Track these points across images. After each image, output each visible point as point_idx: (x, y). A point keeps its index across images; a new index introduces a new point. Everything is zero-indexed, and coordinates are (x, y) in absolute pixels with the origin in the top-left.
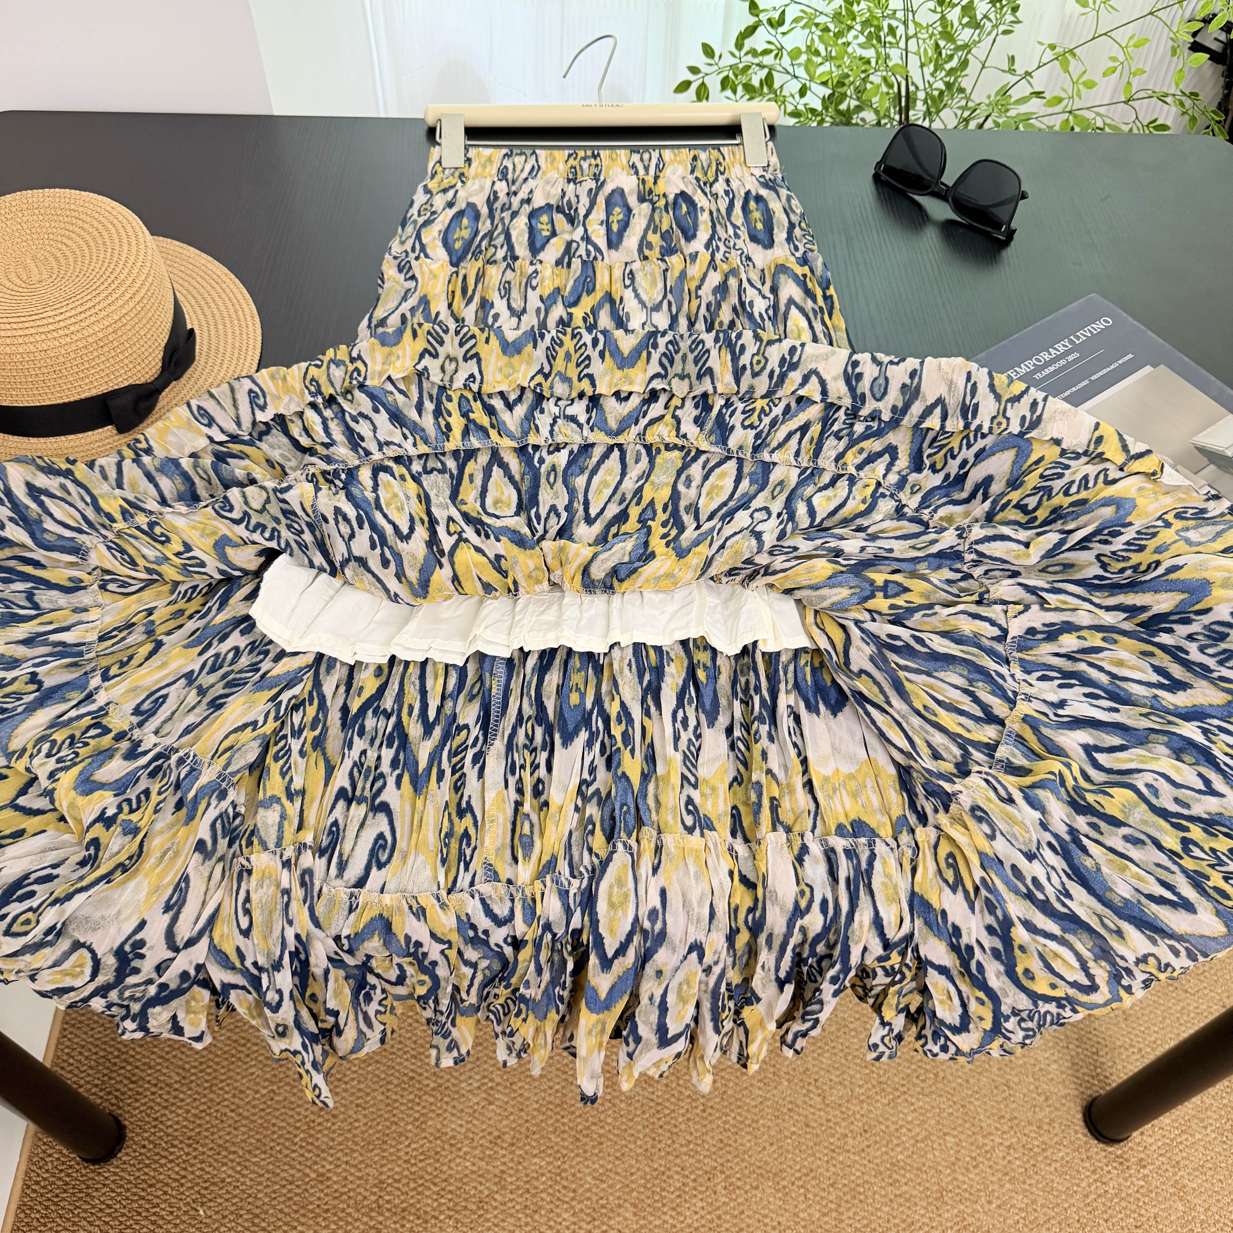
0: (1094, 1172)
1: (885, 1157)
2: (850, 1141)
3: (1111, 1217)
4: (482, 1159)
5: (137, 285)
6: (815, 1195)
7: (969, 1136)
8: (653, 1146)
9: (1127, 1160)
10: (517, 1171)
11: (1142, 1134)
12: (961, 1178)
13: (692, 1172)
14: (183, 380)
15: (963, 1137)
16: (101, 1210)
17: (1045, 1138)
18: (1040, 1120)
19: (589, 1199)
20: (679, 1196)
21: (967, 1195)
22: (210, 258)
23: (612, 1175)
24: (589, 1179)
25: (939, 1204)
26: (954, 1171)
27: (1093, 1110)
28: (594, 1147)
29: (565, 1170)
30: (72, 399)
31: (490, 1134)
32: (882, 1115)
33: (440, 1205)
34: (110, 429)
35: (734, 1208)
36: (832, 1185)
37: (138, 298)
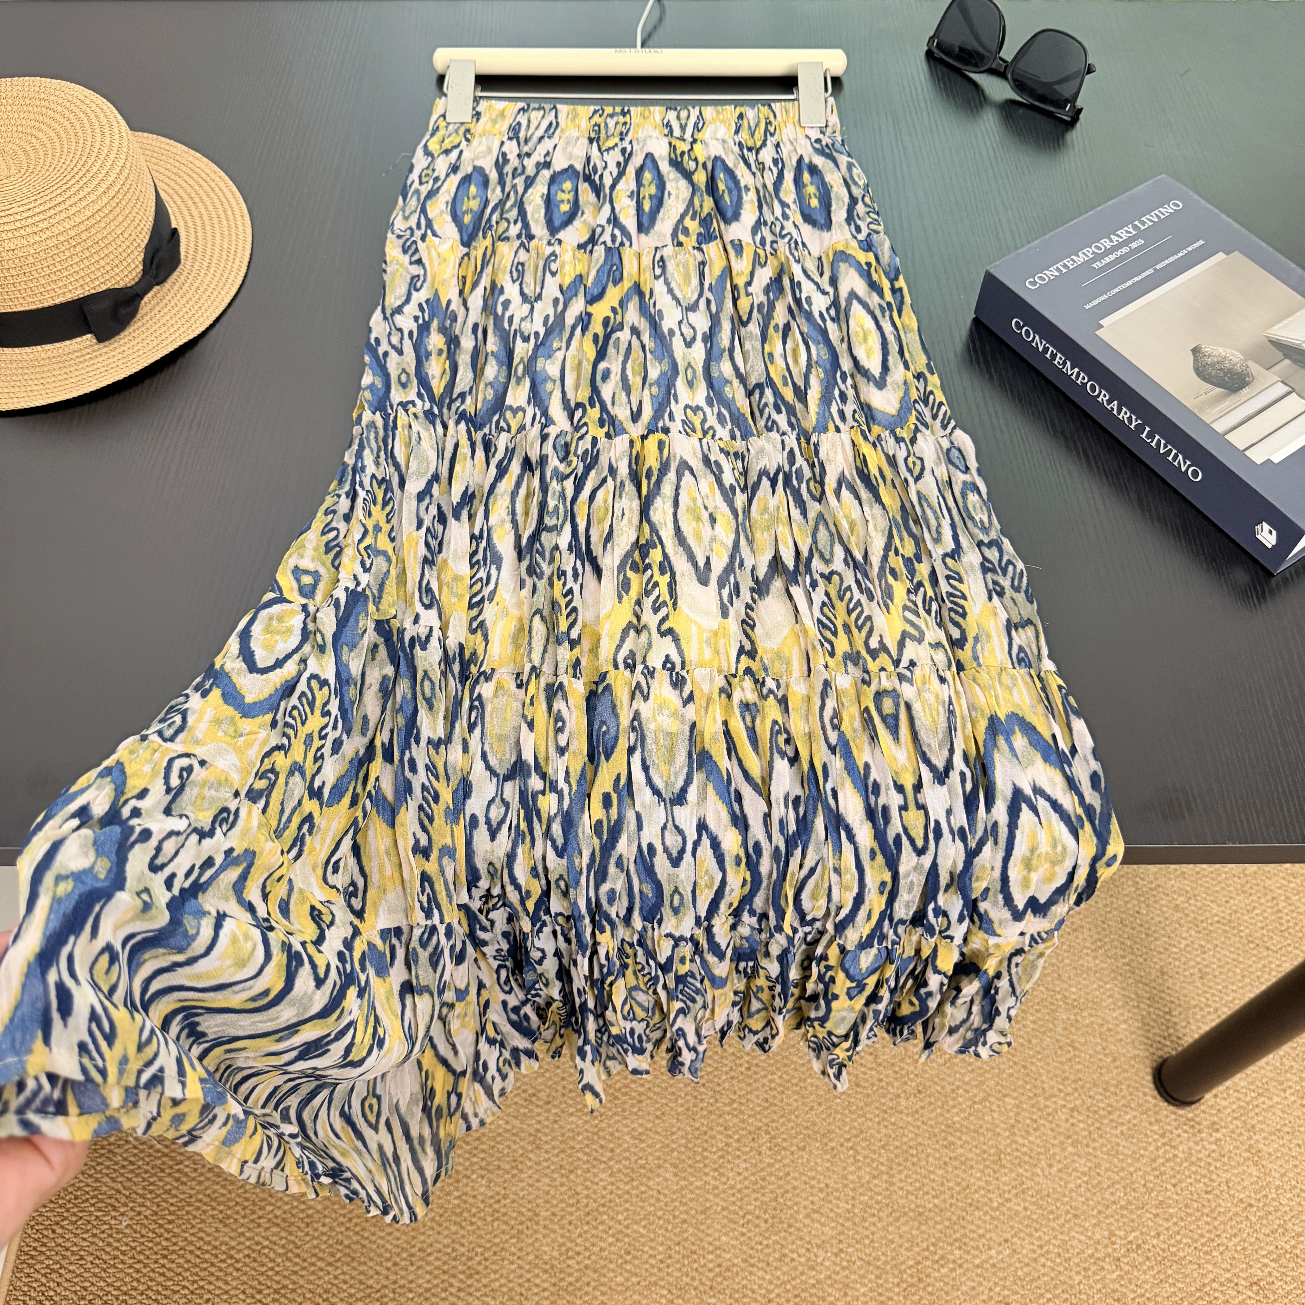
0: (1163, 1136)
1: (940, 1119)
2: (903, 1102)
3: (1180, 1181)
4: (516, 1118)
5: (111, 179)
6: (866, 1157)
7: (1030, 1098)
8: (695, 1105)
9: (1199, 1124)
10: (553, 1130)
11: (1216, 1096)
12: (1020, 1140)
13: (736, 1132)
14: (167, 285)
15: (1024, 1098)
16: (124, 1167)
17: (1112, 1100)
18: (1107, 1083)
19: (627, 1159)
20: (722, 1157)
21: (1026, 1158)
22: (198, 155)
23: (651, 1134)
24: (627, 1138)
25: (996, 1167)
26: (1014, 1134)
27: (1164, 1071)
28: (633, 1106)
29: (603, 1130)
30: (46, 305)
31: (525, 1091)
32: (937, 1075)
33: (472, 1164)
34: (89, 338)
35: (779, 1170)
36: (883, 1147)
37: (112, 193)
